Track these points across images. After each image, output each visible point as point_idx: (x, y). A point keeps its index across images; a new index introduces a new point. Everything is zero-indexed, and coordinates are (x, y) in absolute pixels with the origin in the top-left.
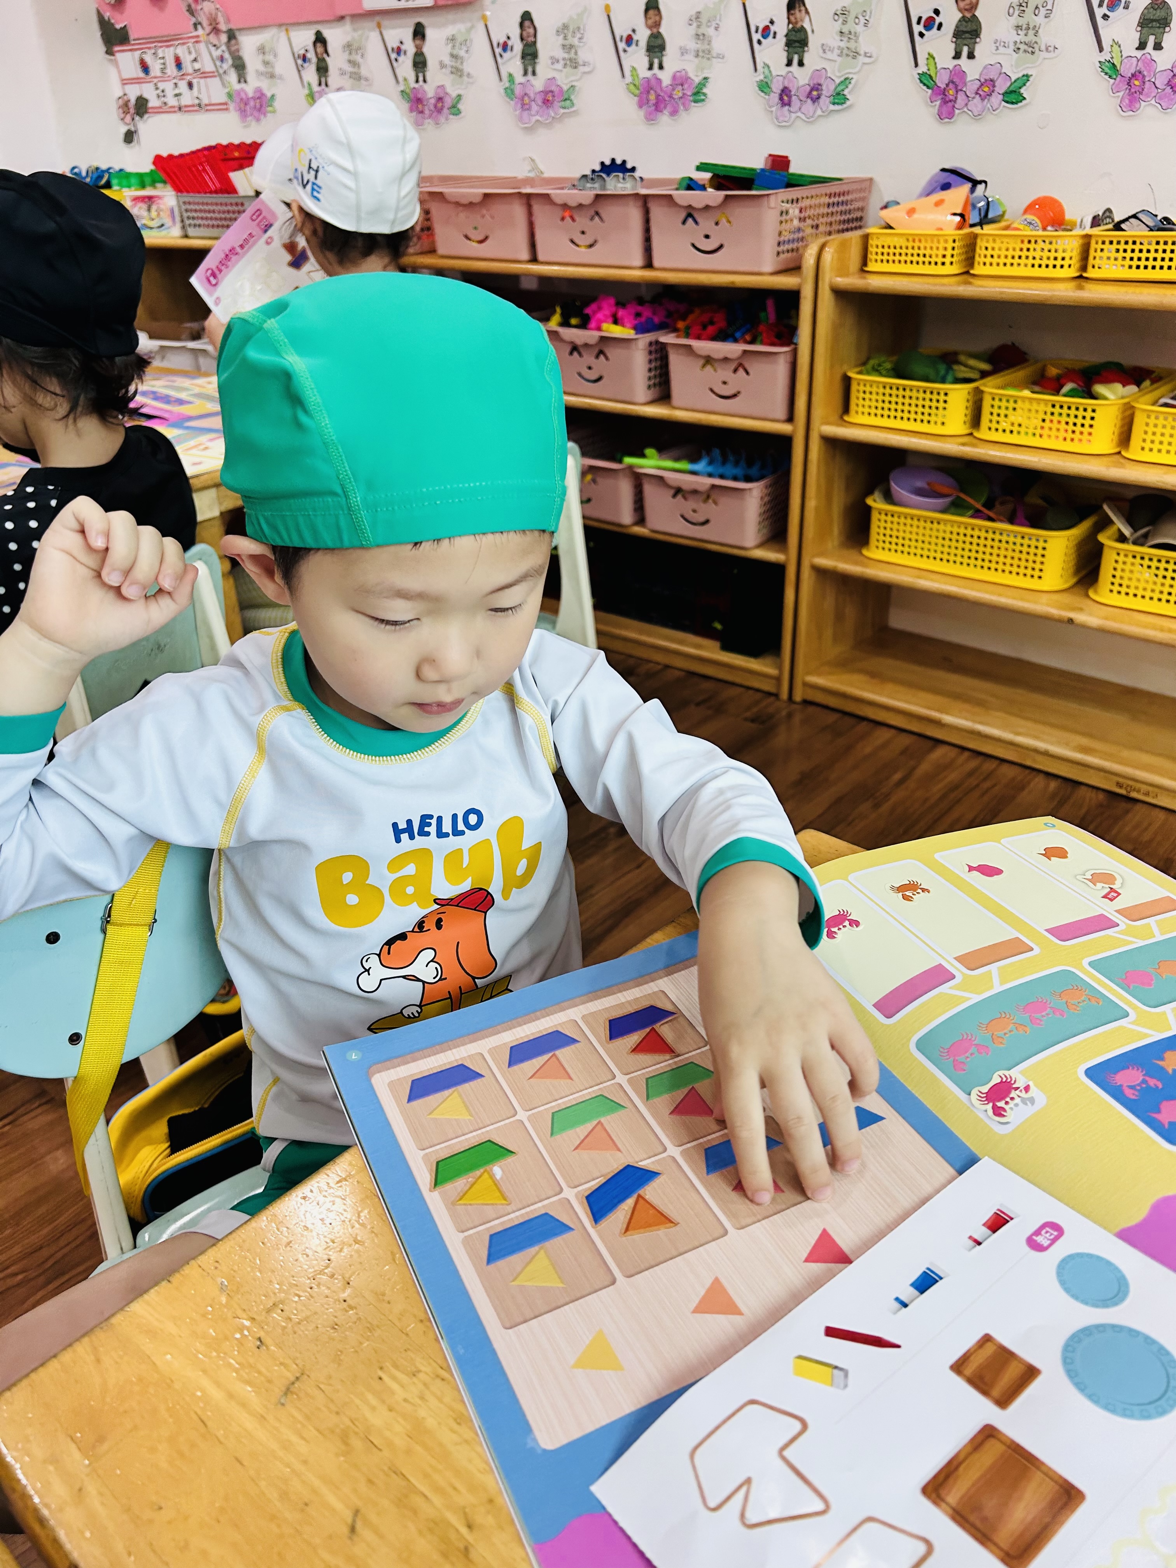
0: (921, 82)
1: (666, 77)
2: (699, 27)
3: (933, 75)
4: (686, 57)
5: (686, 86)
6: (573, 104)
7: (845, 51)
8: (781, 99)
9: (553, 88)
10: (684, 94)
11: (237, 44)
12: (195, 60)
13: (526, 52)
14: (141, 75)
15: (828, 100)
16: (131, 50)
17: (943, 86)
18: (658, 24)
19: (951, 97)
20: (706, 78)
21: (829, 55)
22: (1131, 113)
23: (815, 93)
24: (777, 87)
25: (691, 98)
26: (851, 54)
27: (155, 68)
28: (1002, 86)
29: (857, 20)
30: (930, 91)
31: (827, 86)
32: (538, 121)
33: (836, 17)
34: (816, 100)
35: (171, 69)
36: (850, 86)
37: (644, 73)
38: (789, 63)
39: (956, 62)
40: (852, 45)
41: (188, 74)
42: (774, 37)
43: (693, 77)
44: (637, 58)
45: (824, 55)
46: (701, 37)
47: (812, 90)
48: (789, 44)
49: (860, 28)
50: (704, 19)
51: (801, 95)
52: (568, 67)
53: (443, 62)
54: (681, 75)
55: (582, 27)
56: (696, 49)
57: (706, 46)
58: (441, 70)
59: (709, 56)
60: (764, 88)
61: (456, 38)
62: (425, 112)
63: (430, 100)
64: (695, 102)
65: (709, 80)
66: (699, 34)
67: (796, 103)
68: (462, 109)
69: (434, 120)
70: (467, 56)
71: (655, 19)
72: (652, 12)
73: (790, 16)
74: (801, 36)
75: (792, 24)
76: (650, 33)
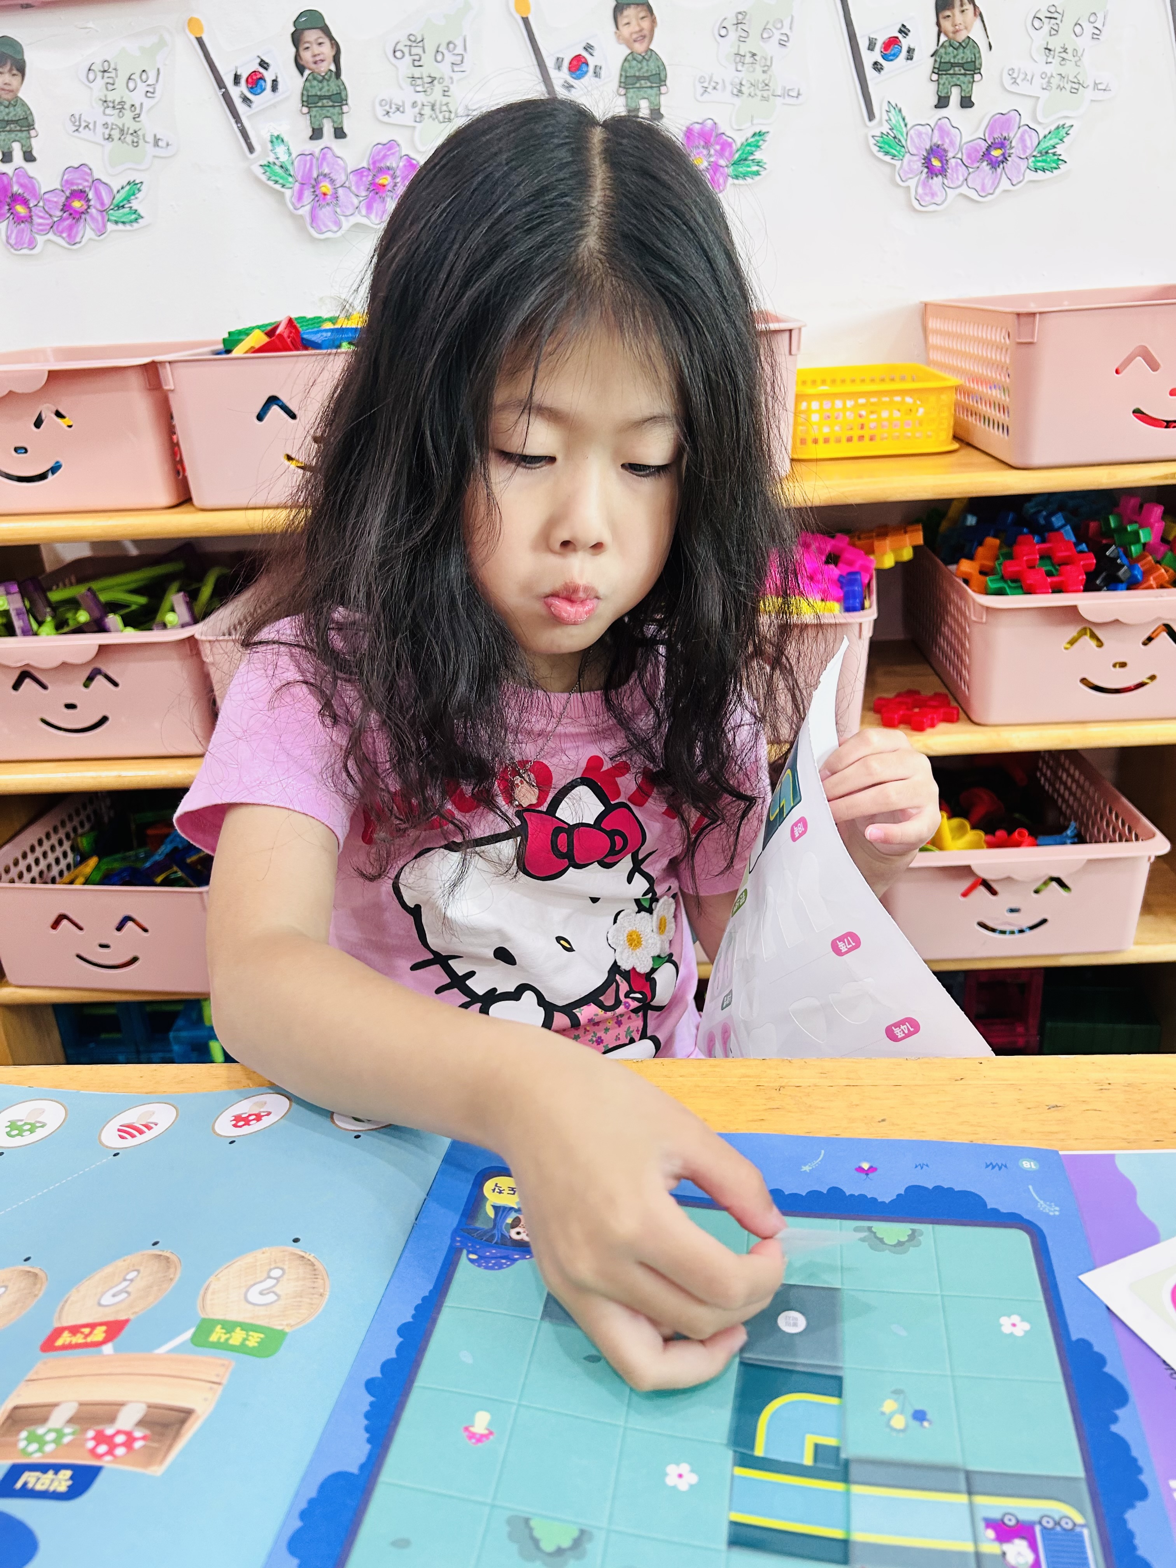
2: (742, 40)
4: (714, 95)
7: (1055, 81)
8: (928, 164)
9: (392, 162)
10: (710, 163)
13: (314, 92)
15: (1023, 165)
20: (760, 134)
21: (1023, 88)
23: (996, 153)
24: (915, 145)
25: (730, 171)
26: (1068, 86)
29: (1078, 29)
31: (1022, 140)
32: (357, 225)
33: (1037, 23)
34: (994, 164)
36: (1068, 140)
38: (942, 102)
40: (1069, 69)
42: (910, 58)
43: (731, 132)
45: (1013, 88)
46: (748, 59)
47: (990, 147)
48: (942, 68)
49: (1084, 42)
50: (754, 28)
51: (969, 156)
52: (427, 120)
53: (77, 117)
54: (702, 129)
55: (459, 42)
56: (738, 81)
57: (759, 76)
58: (76, 134)
59: (765, 94)
60: (890, 146)
61: (112, 66)
62: (37, 220)
63: (46, 196)
64: (737, 177)
65: (768, 137)
66: (743, 54)
67: (957, 170)
68: (141, 211)
69: (64, 235)
70: (148, 103)
71: (639, 25)
72: (631, 13)
73: (942, 21)
74: (968, 55)
75: (946, 35)
76: (629, 51)
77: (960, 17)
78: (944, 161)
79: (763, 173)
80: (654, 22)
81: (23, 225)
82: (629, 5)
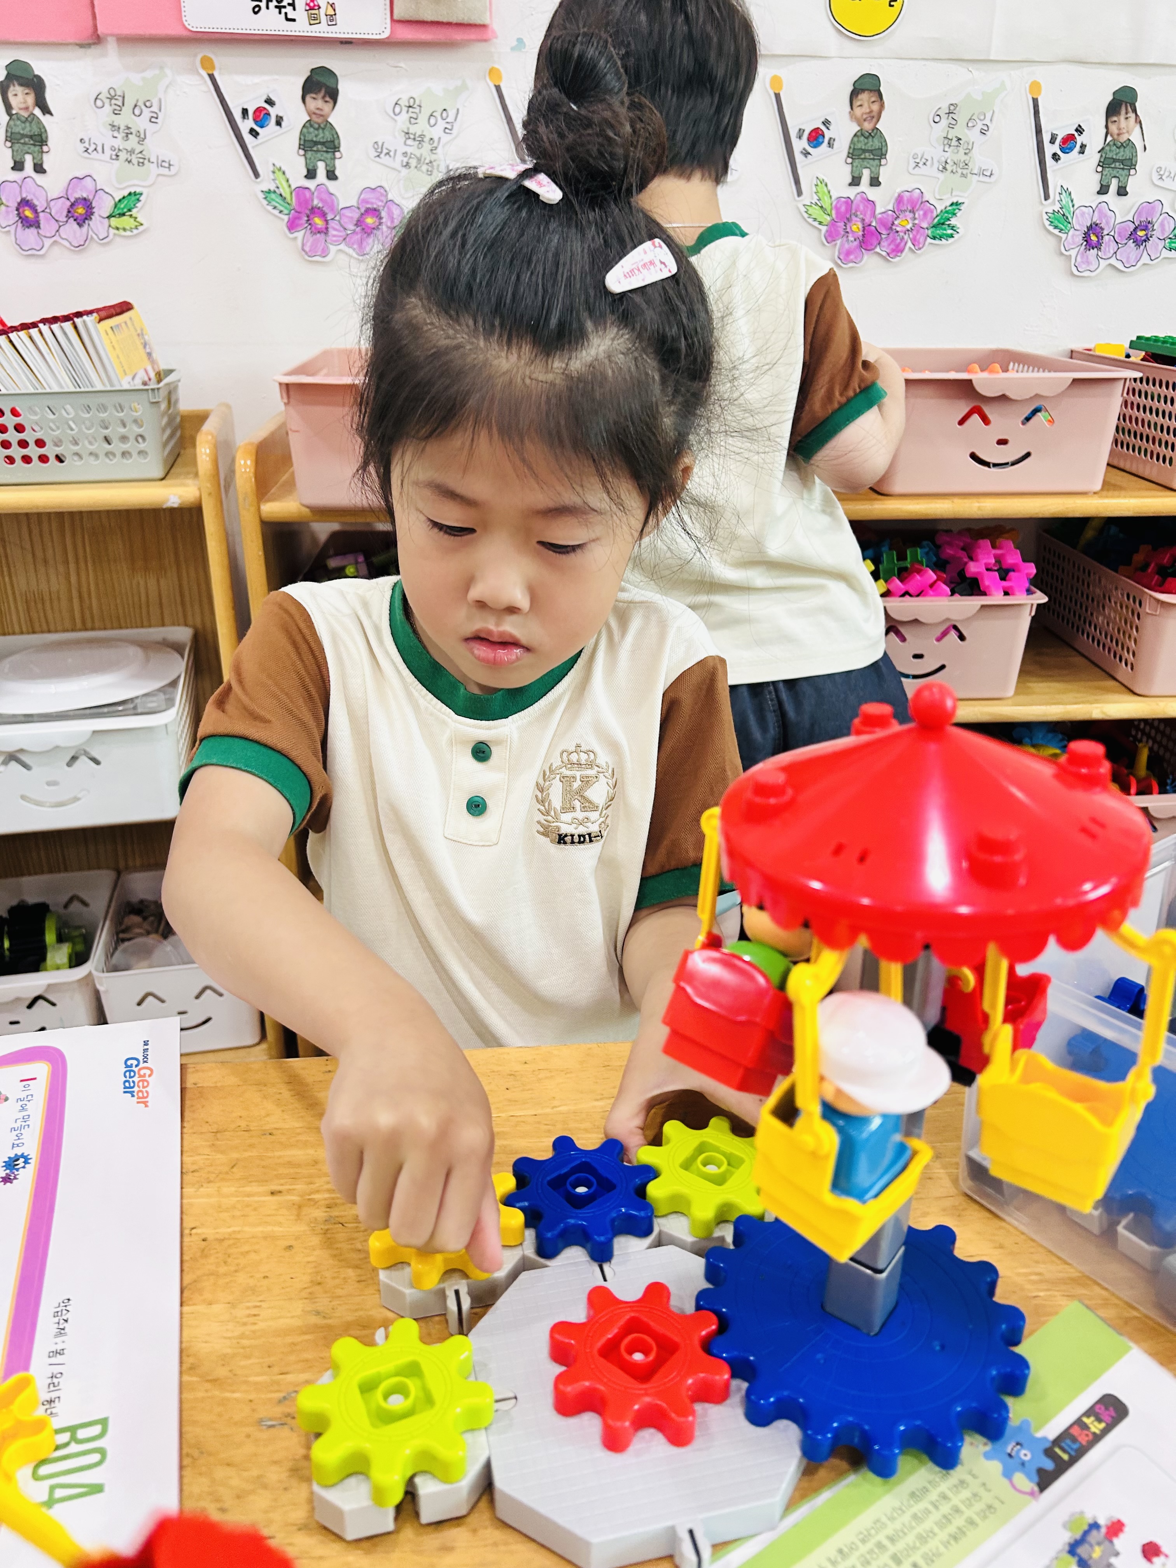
1: (883, 199)
2: (951, 126)
4: (923, 170)
5: (919, 213)
8: (1086, 238)
10: (914, 225)
15: (1161, 244)
20: (957, 204)
21: (1167, 183)
23: (1141, 233)
24: (1080, 223)
25: (929, 232)
31: (1162, 225)
37: (840, 188)
38: (1103, 190)
42: (1082, 152)
43: (933, 201)
44: (829, 166)
45: (1159, 183)
46: (954, 143)
47: (1135, 229)
48: (1105, 163)
50: (962, 117)
51: (1119, 234)
53: (380, 144)
54: (911, 196)
56: (943, 160)
57: (961, 157)
58: (377, 159)
59: (965, 172)
60: (1059, 221)
61: (417, 102)
62: (332, 232)
63: (344, 211)
64: (934, 238)
65: (962, 207)
66: (950, 137)
67: (1109, 246)
69: (355, 246)
70: (445, 138)
71: (870, 107)
72: (864, 97)
73: (1110, 124)
74: (1127, 154)
75: (1112, 136)
76: (859, 128)
77: (1124, 122)
78: (1100, 237)
79: (956, 236)
80: (882, 106)
81: (318, 235)
82: (863, 90)
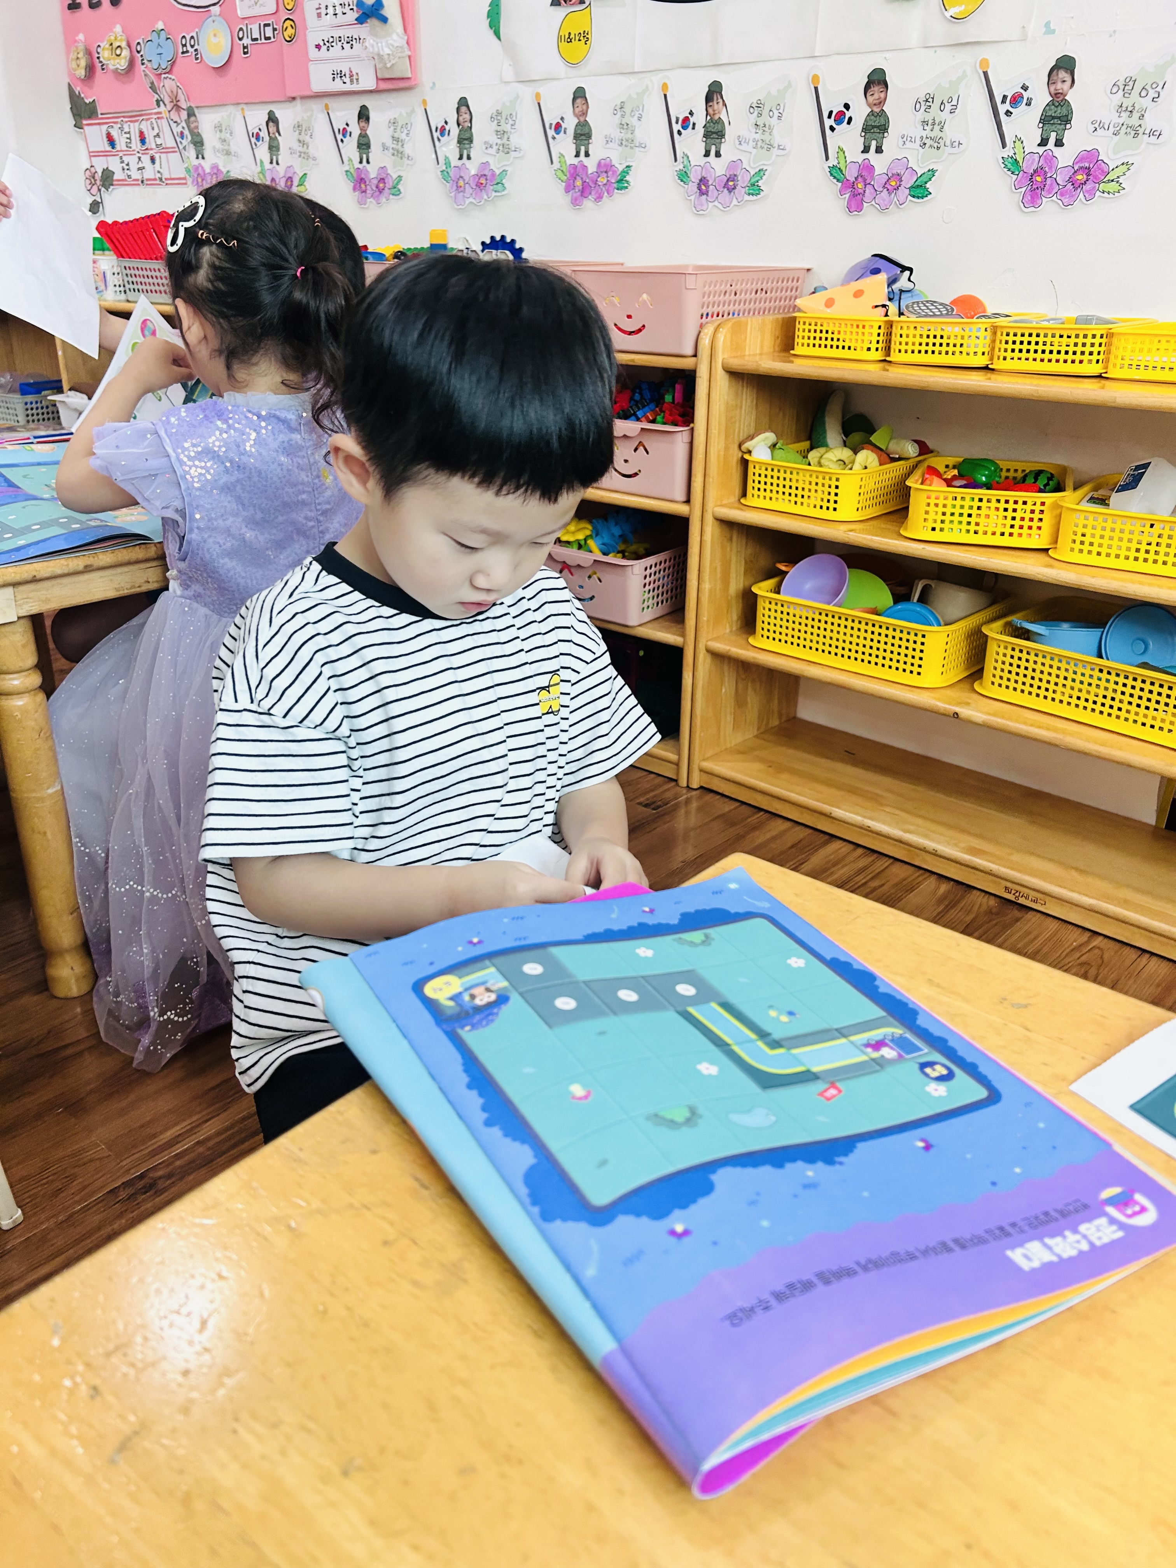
0: (831, 174)
1: (591, 164)
2: (623, 117)
3: (843, 168)
4: (611, 145)
5: (610, 173)
6: (505, 188)
7: (760, 144)
8: (699, 188)
9: (486, 172)
10: (608, 181)
11: (196, 121)
12: (158, 135)
13: (462, 136)
14: (109, 148)
15: (743, 190)
16: (99, 124)
17: (852, 179)
18: (585, 113)
19: (861, 191)
20: (629, 167)
21: (744, 147)
22: (1032, 209)
23: (731, 183)
24: (694, 177)
25: (615, 185)
26: (766, 146)
27: (121, 142)
28: (908, 181)
29: (771, 113)
30: (840, 184)
31: (743, 176)
32: (471, 202)
33: (752, 110)
34: (731, 190)
35: (136, 144)
36: (764, 178)
37: (571, 160)
38: (707, 154)
39: (865, 156)
40: (766, 137)
41: (152, 149)
42: (693, 128)
43: (617, 165)
44: (565, 145)
45: (740, 147)
46: (625, 127)
47: (728, 180)
48: (707, 135)
49: (774, 121)
50: (627, 109)
51: (719, 185)
52: (501, 152)
53: (384, 144)
54: (606, 163)
55: (514, 114)
56: (620, 138)
57: (629, 136)
58: (383, 152)
59: (631, 145)
60: (684, 177)
61: (397, 121)
62: (368, 192)
63: (372, 180)
64: (618, 189)
65: (632, 168)
66: (623, 123)
67: (713, 192)
68: (402, 190)
70: (407, 139)
71: (582, 108)
72: (579, 101)
73: (708, 108)
74: (719, 127)
75: (710, 116)
76: (578, 121)
77: (717, 106)
78: (707, 187)
79: (629, 187)
80: (588, 107)
82: (578, 97)
